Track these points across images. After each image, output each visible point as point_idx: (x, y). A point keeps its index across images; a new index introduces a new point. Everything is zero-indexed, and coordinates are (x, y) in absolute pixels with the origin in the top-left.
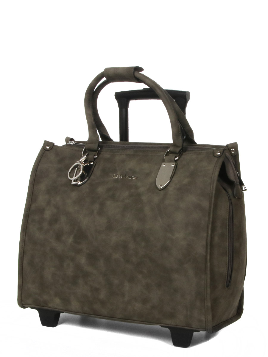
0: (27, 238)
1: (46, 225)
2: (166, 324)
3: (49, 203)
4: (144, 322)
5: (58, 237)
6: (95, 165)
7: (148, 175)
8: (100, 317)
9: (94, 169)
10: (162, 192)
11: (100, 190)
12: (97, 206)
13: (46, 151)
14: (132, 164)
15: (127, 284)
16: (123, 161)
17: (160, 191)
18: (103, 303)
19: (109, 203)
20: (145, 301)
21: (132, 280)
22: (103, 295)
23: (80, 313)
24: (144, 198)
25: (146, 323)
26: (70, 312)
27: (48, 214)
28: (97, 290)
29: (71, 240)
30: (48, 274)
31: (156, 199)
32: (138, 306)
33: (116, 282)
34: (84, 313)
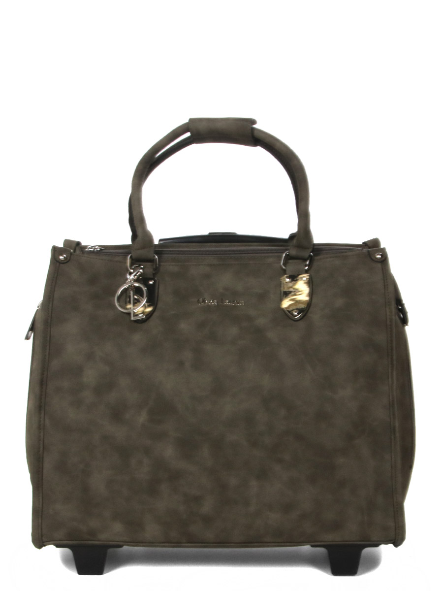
0: (47, 423)
1: (88, 396)
2: (323, 542)
3: (90, 356)
4: (284, 542)
5: (117, 414)
6: (159, 286)
7: (262, 297)
8: (201, 544)
9: (160, 292)
10: (301, 323)
11: (185, 326)
12: (187, 355)
13: (61, 265)
14: (226, 280)
15: (254, 483)
16: (207, 276)
17: (296, 322)
18: (207, 520)
19: (209, 347)
20: (287, 508)
21: (263, 475)
22: (207, 507)
23: (160, 543)
24: (271, 335)
25: (288, 544)
26: (142, 544)
27: (90, 376)
28: (197, 499)
29: (142, 418)
30: (98, 482)
31: (295, 336)
32: (274, 518)
33: (233, 481)
34: (169, 543)
